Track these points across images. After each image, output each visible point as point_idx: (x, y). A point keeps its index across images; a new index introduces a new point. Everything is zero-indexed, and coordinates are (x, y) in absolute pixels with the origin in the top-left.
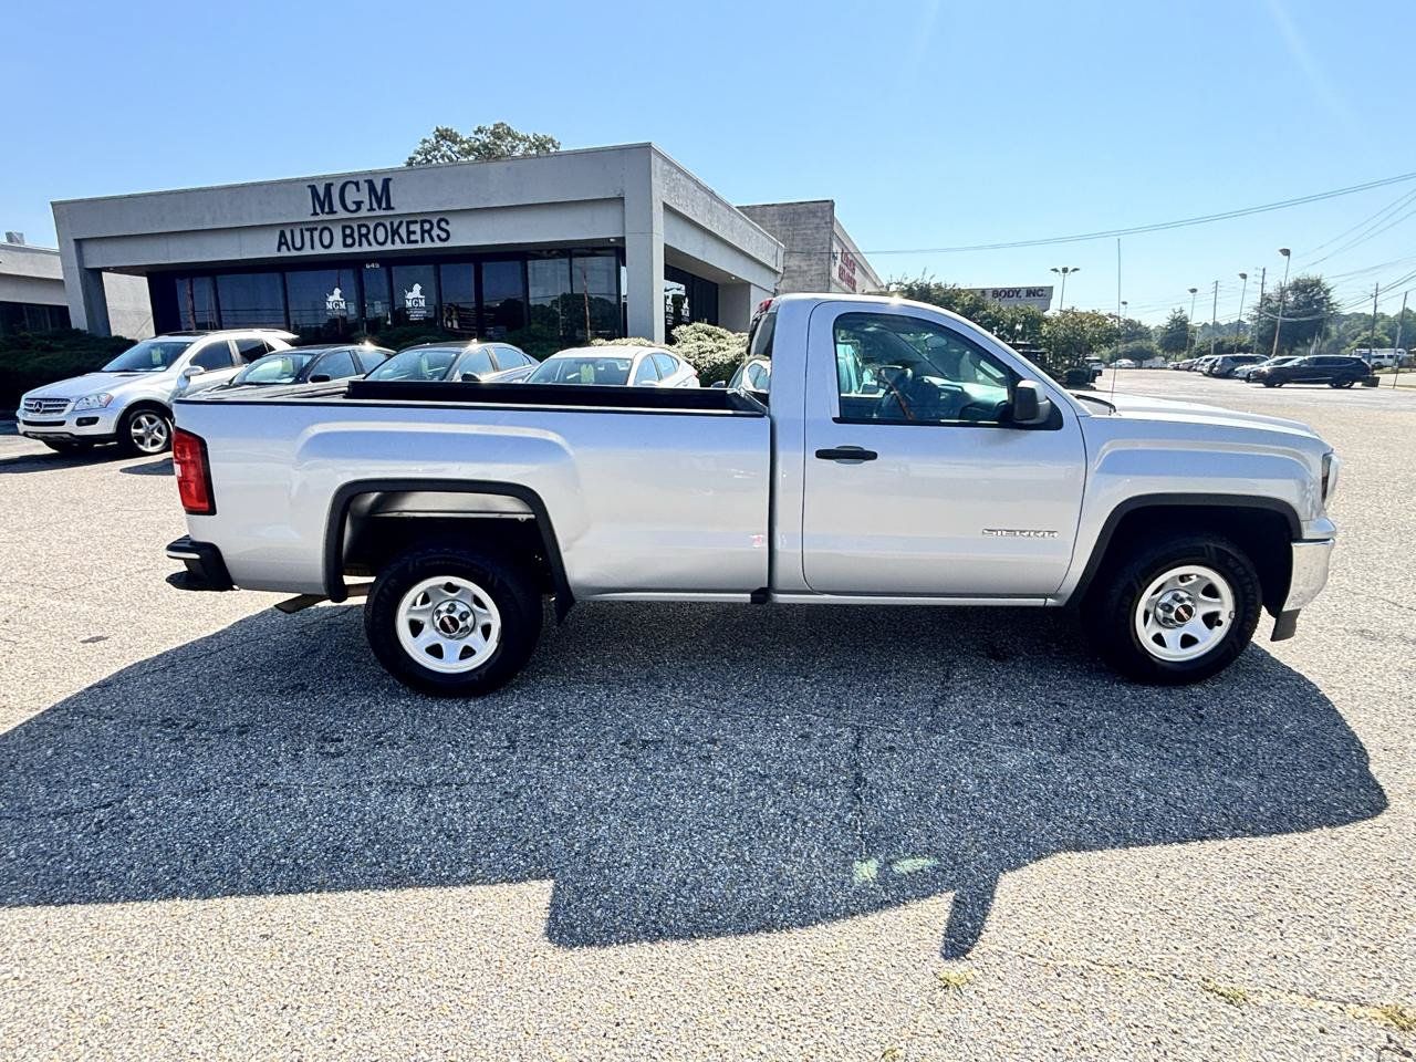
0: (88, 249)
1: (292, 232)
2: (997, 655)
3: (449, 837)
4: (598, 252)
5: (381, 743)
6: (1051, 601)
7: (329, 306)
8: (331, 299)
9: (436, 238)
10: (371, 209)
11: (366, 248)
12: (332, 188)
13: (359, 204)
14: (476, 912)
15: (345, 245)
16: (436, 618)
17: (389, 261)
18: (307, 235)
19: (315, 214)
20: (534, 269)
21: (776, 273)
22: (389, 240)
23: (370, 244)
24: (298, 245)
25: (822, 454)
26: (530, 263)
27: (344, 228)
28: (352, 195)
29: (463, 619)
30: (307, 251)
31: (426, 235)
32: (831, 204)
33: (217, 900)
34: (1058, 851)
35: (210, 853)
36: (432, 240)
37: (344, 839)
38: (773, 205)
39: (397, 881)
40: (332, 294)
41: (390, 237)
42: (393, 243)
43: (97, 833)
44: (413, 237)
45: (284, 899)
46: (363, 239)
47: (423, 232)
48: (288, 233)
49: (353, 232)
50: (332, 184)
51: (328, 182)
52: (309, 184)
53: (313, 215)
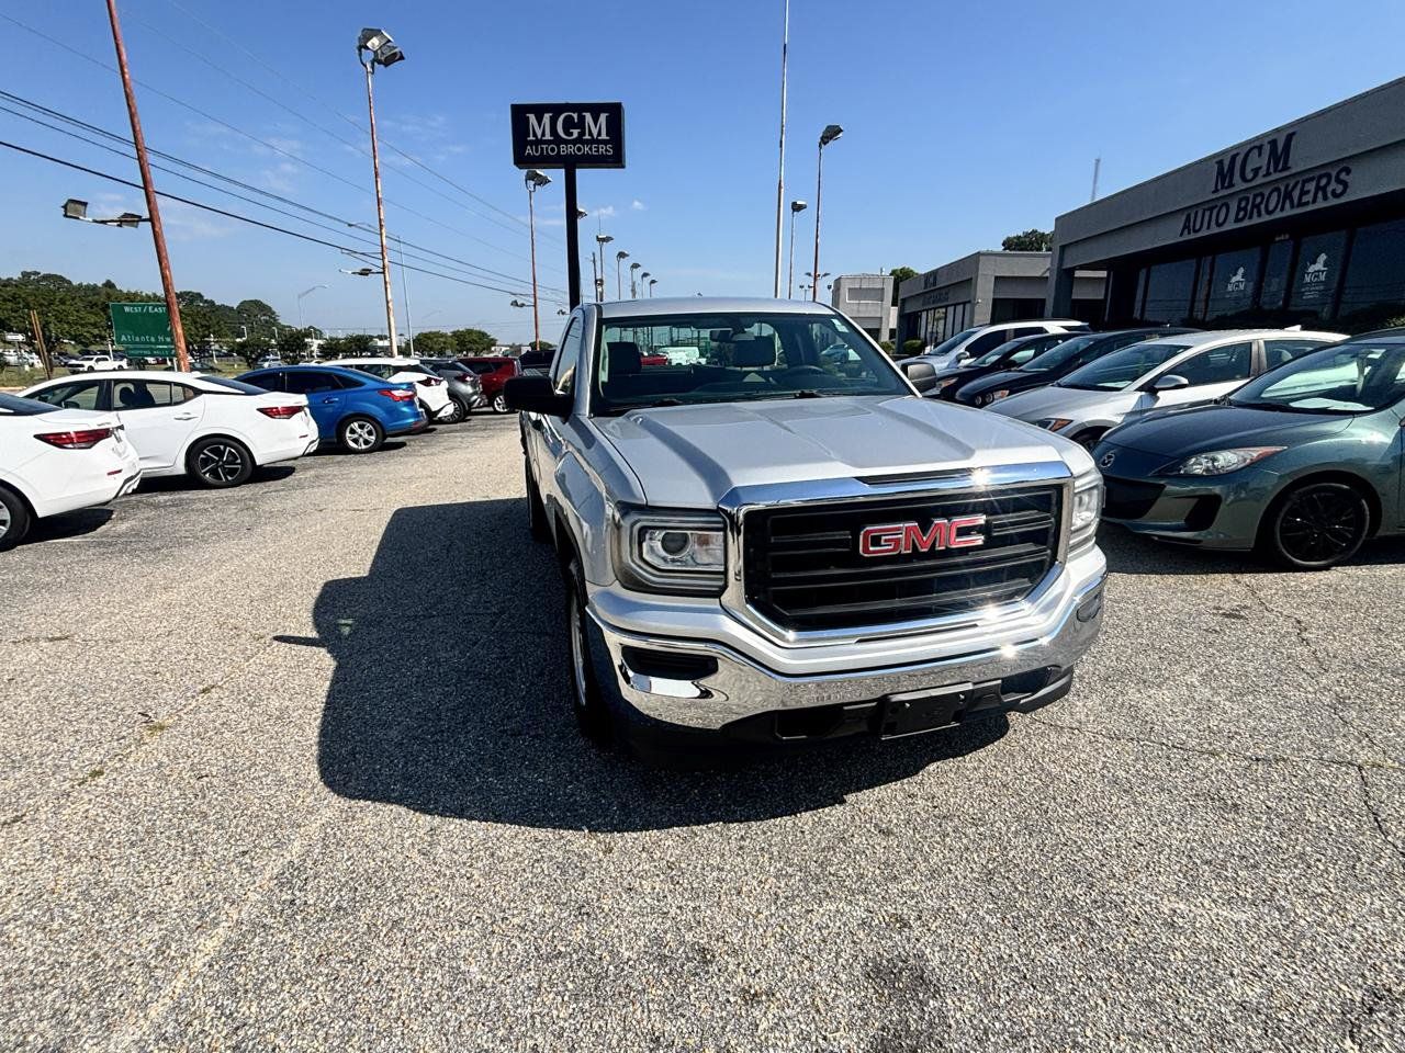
0: (1069, 253)
1: (1197, 212)
7: (1230, 288)
8: (1234, 279)
9: (1329, 195)
10: (1268, 174)
11: (1256, 220)
12: (1237, 158)
13: (1256, 171)
15: (1237, 220)
18: (1207, 213)
19: (1216, 191)
22: (1278, 209)
23: (1259, 215)
24: (1197, 227)
27: (1240, 201)
28: (1252, 163)
30: (1204, 233)
31: (1320, 195)
36: (1326, 198)
41: (1280, 206)
42: (1282, 209)
44: (1305, 199)
46: (1256, 210)
47: (1318, 188)
48: (1193, 216)
49: (1247, 204)
50: (1238, 154)
51: (1235, 152)
52: (1218, 159)
53: (1214, 192)
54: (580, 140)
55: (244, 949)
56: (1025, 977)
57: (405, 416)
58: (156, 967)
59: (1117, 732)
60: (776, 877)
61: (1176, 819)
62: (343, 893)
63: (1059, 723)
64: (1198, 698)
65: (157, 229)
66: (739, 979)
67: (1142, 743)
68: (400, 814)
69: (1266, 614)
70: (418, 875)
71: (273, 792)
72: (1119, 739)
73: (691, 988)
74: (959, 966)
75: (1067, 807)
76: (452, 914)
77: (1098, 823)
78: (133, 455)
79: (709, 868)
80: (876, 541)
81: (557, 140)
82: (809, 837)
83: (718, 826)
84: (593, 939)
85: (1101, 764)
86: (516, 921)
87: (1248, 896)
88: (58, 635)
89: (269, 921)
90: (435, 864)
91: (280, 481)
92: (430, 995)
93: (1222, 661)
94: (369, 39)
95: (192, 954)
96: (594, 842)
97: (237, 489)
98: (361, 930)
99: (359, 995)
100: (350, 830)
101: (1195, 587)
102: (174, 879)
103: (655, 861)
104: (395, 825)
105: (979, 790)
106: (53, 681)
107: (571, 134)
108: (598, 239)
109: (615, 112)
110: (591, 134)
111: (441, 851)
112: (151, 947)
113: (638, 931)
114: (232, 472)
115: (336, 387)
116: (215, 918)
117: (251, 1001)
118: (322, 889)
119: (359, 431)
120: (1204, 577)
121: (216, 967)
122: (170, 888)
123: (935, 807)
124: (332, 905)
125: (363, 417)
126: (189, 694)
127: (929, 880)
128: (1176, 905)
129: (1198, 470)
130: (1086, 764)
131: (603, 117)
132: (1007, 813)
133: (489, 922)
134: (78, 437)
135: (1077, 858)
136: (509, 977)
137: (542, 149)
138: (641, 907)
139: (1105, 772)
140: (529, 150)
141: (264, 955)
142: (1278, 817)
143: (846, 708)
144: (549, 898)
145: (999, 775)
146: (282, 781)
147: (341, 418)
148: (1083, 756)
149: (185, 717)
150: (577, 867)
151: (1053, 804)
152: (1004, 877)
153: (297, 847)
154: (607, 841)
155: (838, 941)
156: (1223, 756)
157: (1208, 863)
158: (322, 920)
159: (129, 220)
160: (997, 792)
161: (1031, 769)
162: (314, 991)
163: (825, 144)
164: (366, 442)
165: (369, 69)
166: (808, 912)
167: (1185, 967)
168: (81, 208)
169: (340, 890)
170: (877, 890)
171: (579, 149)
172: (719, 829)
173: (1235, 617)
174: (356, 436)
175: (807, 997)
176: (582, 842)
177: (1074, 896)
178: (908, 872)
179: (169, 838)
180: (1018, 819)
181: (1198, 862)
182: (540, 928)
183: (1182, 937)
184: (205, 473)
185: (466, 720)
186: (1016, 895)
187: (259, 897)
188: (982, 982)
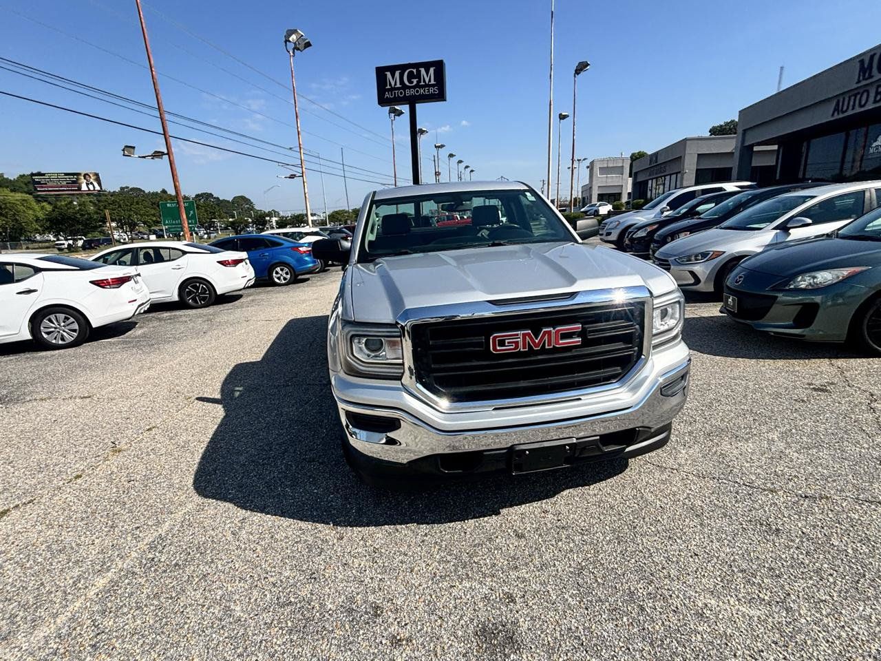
0: (748, 134)
1: (844, 99)
7: (871, 151)
8: (875, 144)
12: (875, 59)
15: (875, 102)
27: (878, 87)
40: (876, 141)
48: (841, 100)
50: (875, 54)
51: (872, 53)
52: (860, 59)
53: (857, 83)
54: (418, 86)
55: (118, 586)
56: (582, 644)
57: (307, 262)
58: (69, 593)
59: (704, 473)
60: (439, 562)
61: (729, 538)
62: (182, 556)
63: (664, 465)
64: (773, 450)
65: (171, 159)
66: (393, 629)
67: (720, 481)
68: (229, 508)
69: (848, 388)
70: (227, 547)
71: (164, 492)
72: (705, 478)
73: (361, 632)
74: (539, 633)
75: (651, 525)
76: (237, 573)
77: (670, 538)
78: (146, 291)
79: (398, 554)
80: (502, 343)
81: (404, 87)
82: (469, 536)
83: (413, 526)
84: (313, 594)
85: (685, 495)
86: (271, 580)
87: (766, 598)
88: (86, 395)
89: (137, 570)
90: (238, 541)
91: (231, 304)
92: (208, 623)
93: (801, 423)
94: (290, 36)
95: (90, 587)
96: (334, 532)
97: (207, 309)
98: (184, 579)
99: (169, 620)
100: (198, 517)
101: (797, 368)
102: (97, 541)
103: (367, 547)
104: (224, 515)
105: (593, 509)
106: (75, 422)
107: (412, 82)
108: (436, 147)
109: (439, 66)
110: (424, 81)
111: (244, 532)
112: (71, 582)
113: (341, 592)
114: (204, 299)
115: (267, 246)
116: (109, 566)
117: (111, 618)
118: (172, 552)
119: (281, 272)
120: (807, 361)
121: (100, 596)
122: (93, 547)
123: (559, 520)
124: (173, 563)
125: (283, 264)
126: (140, 432)
127: (539, 571)
128: (709, 601)
129: (803, 285)
130: (674, 495)
131: (432, 70)
132: (607, 527)
133: (256, 579)
134: (112, 282)
135: (646, 562)
136: (256, 615)
137: (395, 93)
138: (348, 576)
139: (687, 501)
140: (387, 95)
141: (127, 590)
142: (808, 540)
143: (485, 453)
144: (296, 567)
145: (610, 500)
146: (171, 486)
147: (269, 266)
148: (675, 489)
149: (133, 445)
150: (319, 547)
151: (642, 522)
152: (590, 572)
153: (166, 526)
154: (342, 532)
155: (464, 608)
156: (779, 493)
157: (743, 571)
158: (165, 571)
159: (158, 155)
160: (605, 512)
161: (635, 497)
162: (146, 615)
163: (578, 74)
164: (285, 279)
165: (292, 54)
166: (452, 587)
167: (701, 647)
168: (132, 150)
169: (181, 554)
170: (501, 575)
171: (417, 91)
172: (413, 528)
173: (822, 390)
174: (279, 275)
175: (432, 645)
176: (327, 532)
177: (636, 589)
178: (526, 564)
179: (102, 517)
180: (614, 531)
181: (736, 570)
182: (284, 586)
183: (706, 624)
184: (189, 300)
185: (286, 451)
186: (595, 585)
187: (136, 555)
188: (552, 645)
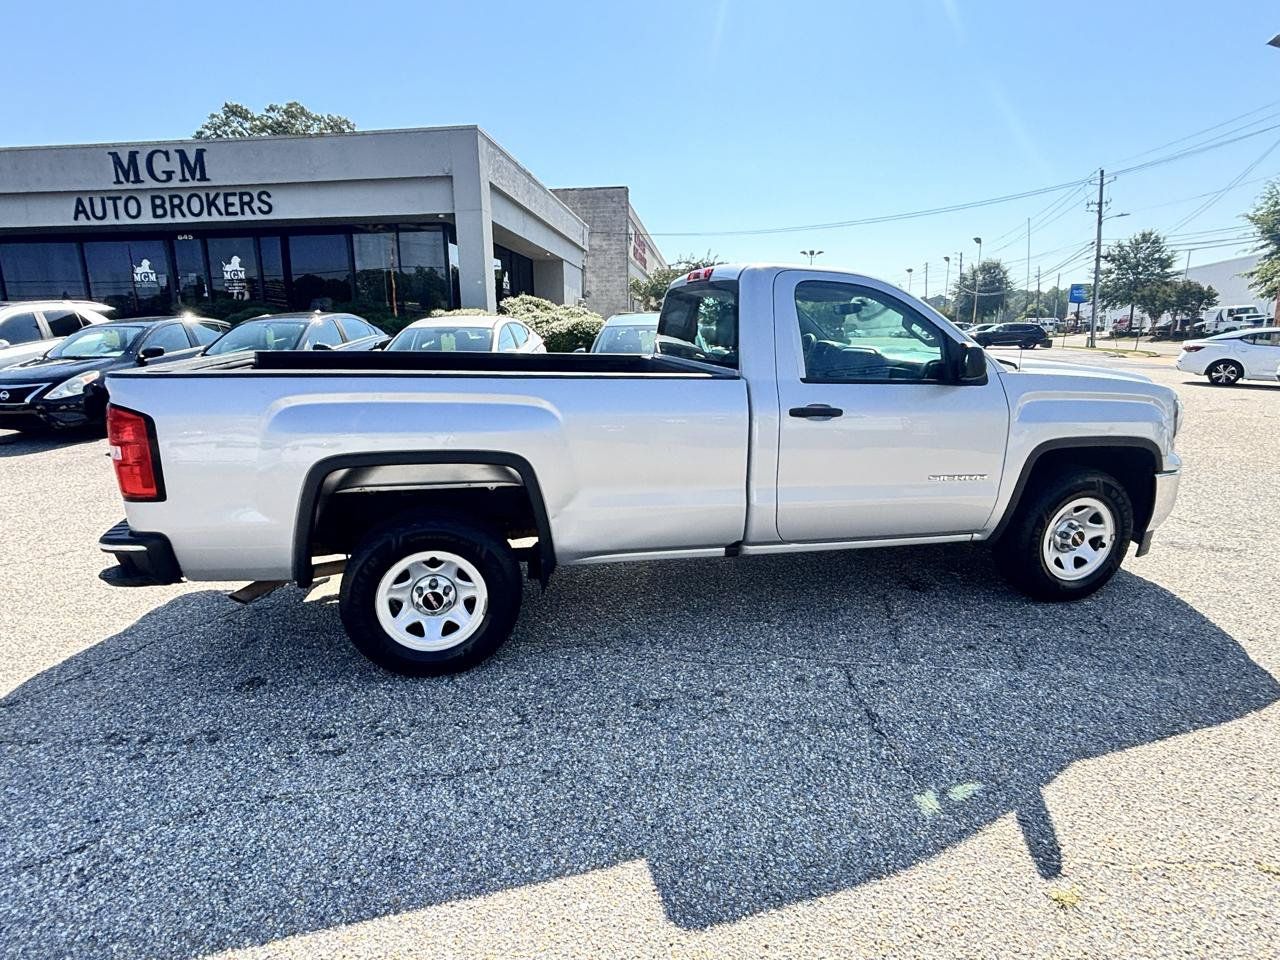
1: (91, 200)
2: (917, 586)
3: (510, 827)
4: (422, 227)
5: (381, 734)
6: (977, 536)
7: (137, 278)
8: (139, 270)
9: (257, 211)
10: (184, 180)
11: (179, 219)
12: (138, 156)
13: (169, 175)
14: (584, 906)
16: (415, 595)
17: (204, 232)
18: (109, 204)
19: (118, 182)
20: (360, 242)
21: (583, 250)
22: (205, 212)
23: (184, 215)
24: (99, 213)
25: (795, 413)
26: (356, 237)
27: (153, 198)
28: (160, 165)
29: (446, 594)
30: (110, 220)
32: (625, 190)
33: (279, 943)
34: (1071, 760)
35: (242, 887)
36: (253, 212)
37: (395, 847)
38: (574, 189)
39: (478, 886)
40: (140, 266)
41: (205, 209)
42: (210, 214)
43: (82, 885)
44: (231, 209)
45: (360, 928)
46: (176, 211)
47: (242, 204)
48: (86, 199)
49: (164, 202)
53: (115, 183)
